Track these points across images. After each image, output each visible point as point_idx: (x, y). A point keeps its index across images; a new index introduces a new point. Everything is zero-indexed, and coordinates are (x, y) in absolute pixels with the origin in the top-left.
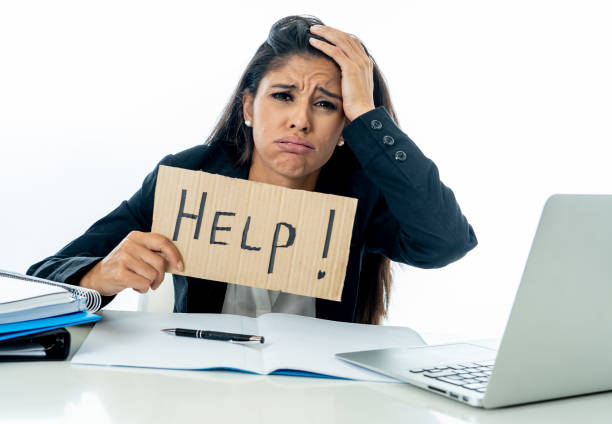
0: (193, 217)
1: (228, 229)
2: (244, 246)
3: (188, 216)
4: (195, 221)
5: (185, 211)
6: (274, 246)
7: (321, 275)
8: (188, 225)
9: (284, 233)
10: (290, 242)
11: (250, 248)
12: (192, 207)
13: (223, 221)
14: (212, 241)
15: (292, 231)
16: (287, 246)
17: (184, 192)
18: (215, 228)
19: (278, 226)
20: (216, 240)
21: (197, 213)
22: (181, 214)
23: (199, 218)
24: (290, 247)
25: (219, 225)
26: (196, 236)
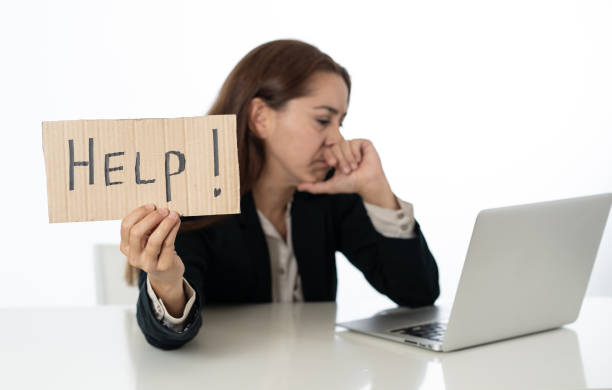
0: (85, 164)
1: (121, 168)
2: (138, 181)
3: (79, 164)
4: (88, 167)
5: (76, 160)
6: (167, 176)
7: (217, 192)
8: (81, 173)
9: (174, 161)
10: (182, 168)
11: (144, 182)
12: (81, 155)
13: (114, 162)
14: (108, 183)
15: (182, 158)
16: (179, 173)
17: (71, 143)
18: (107, 170)
19: (167, 156)
20: (112, 181)
21: (87, 160)
22: (73, 164)
23: (91, 163)
24: (183, 173)
25: (111, 166)
26: (91, 182)
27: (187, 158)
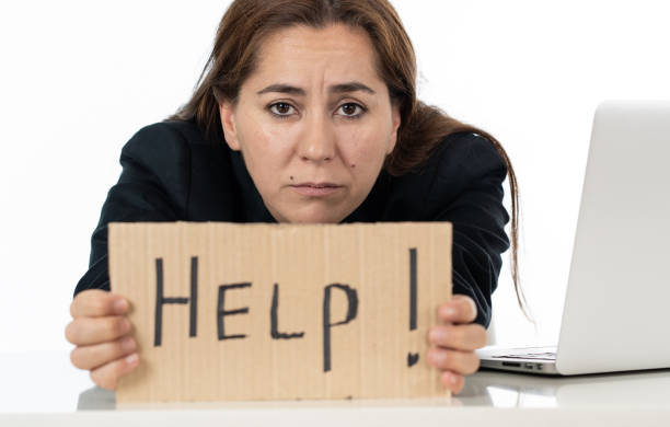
0: (181, 301)
1: (244, 311)
2: (275, 334)
3: (172, 301)
4: (186, 308)
5: (167, 294)
6: (327, 326)
7: (413, 360)
8: (176, 316)
9: (339, 302)
10: (352, 313)
11: (285, 336)
12: (177, 285)
13: (233, 300)
14: (222, 336)
15: (353, 296)
16: (347, 322)
17: (159, 263)
18: (222, 314)
19: (327, 290)
20: (228, 331)
21: (186, 294)
22: (161, 301)
23: (193, 300)
24: (353, 323)
25: (228, 307)
26: (193, 333)
27: (361, 297)
